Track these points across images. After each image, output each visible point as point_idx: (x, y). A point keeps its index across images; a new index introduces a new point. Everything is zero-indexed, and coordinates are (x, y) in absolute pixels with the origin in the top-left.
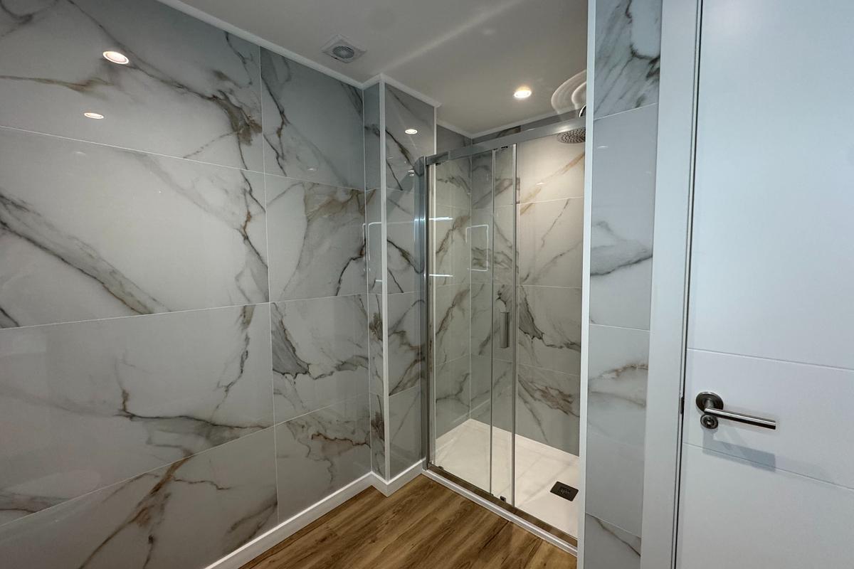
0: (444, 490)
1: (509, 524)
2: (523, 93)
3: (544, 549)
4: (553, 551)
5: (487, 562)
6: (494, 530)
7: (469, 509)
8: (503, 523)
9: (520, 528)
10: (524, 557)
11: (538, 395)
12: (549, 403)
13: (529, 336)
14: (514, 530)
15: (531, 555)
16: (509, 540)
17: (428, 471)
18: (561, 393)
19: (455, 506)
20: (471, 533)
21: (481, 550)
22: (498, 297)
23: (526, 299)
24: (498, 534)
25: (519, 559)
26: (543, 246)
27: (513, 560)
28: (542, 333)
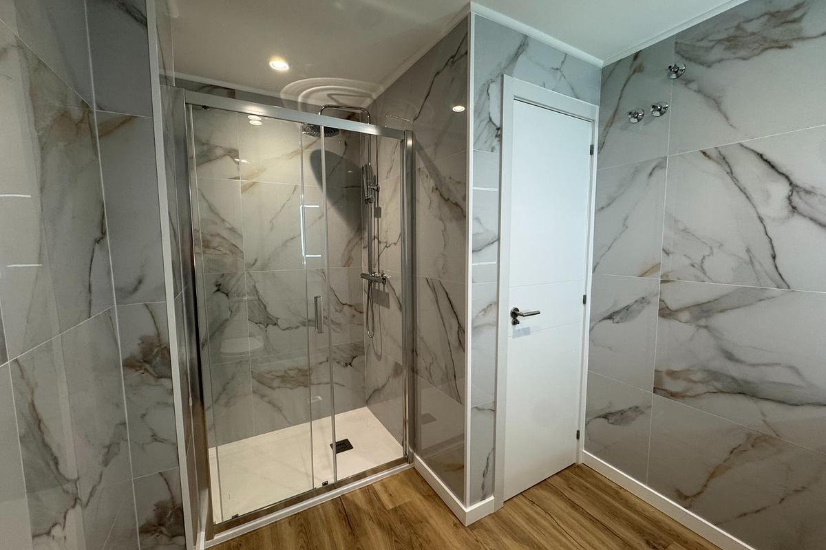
0: (257, 534)
1: (343, 497)
2: (279, 65)
3: (378, 487)
4: (383, 483)
5: (366, 533)
6: (340, 512)
7: (302, 521)
8: (338, 502)
9: (352, 493)
10: (377, 504)
11: (276, 383)
12: (289, 386)
13: (261, 325)
14: (351, 498)
15: (379, 500)
16: (356, 505)
17: (216, 537)
18: (300, 370)
19: (288, 533)
20: (330, 533)
21: (352, 532)
22: (216, 288)
23: (255, 287)
24: (345, 512)
25: (377, 508)
26: (272, 229)
27: (375, 513)
28: (277, 319)
